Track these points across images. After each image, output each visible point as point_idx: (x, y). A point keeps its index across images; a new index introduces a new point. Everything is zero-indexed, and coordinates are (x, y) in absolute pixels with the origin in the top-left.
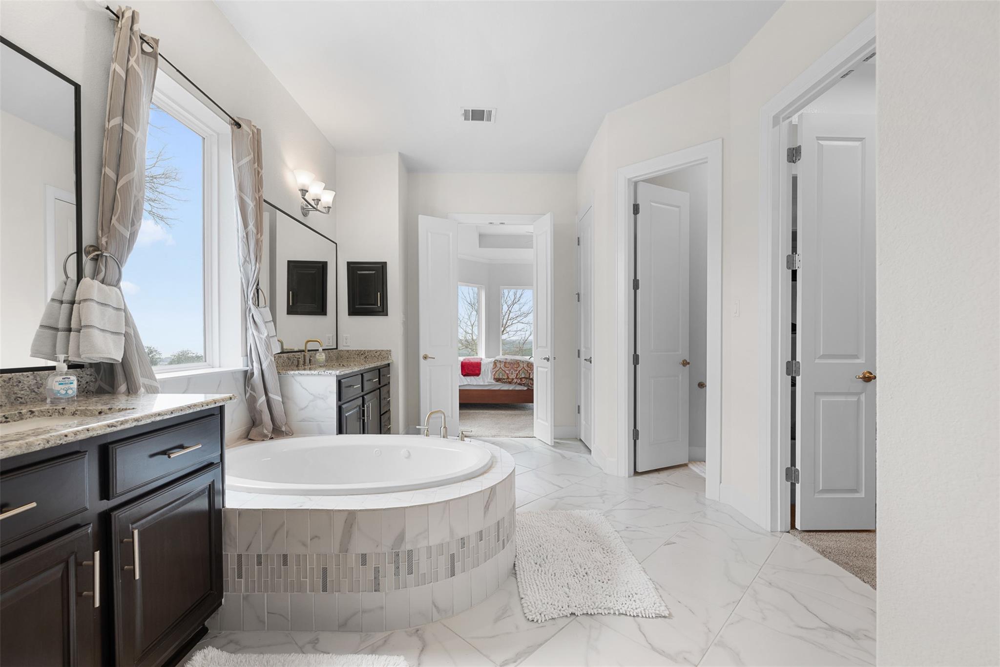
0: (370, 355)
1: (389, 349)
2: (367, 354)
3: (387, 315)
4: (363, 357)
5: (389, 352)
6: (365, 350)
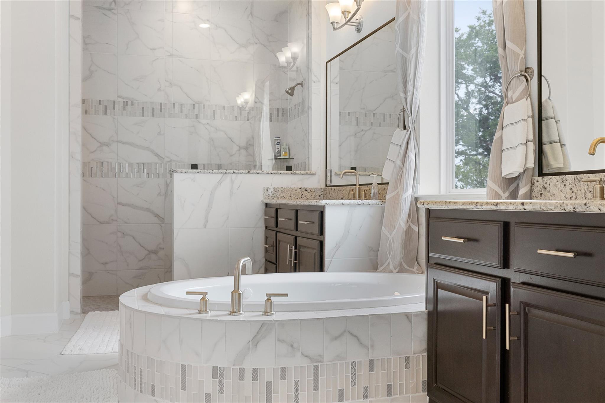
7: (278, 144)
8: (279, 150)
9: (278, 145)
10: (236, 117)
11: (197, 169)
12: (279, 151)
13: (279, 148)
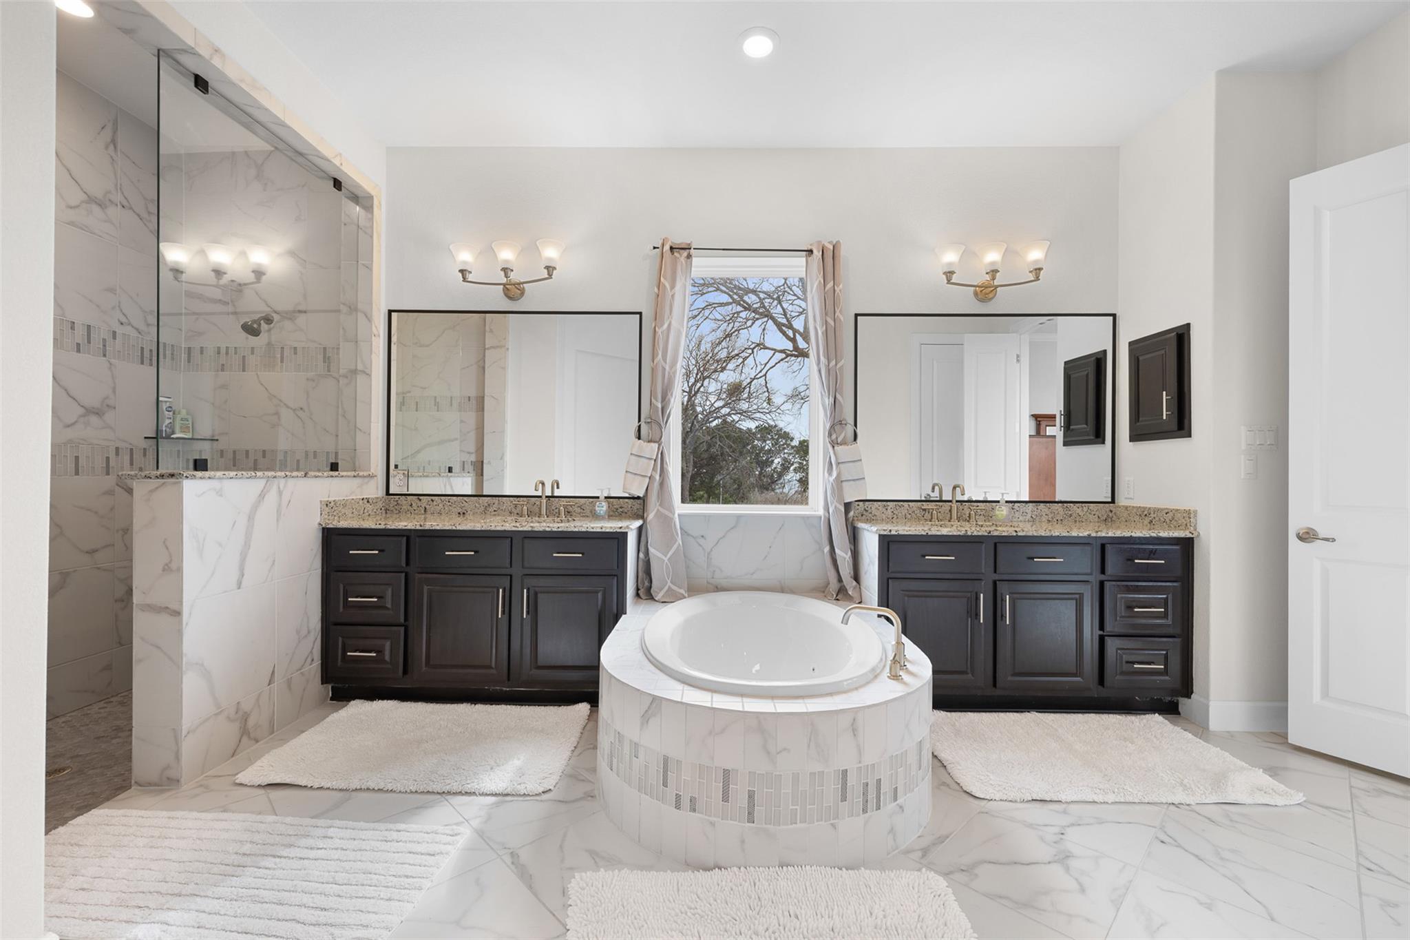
0: (1157, 519)
1: (1187, 509)
2: (1152, 515)
3: (1190, 436)
4: (1147, 521)
5: (1189, 514)
6: (1150, 508)
7: (170, 409)
8: (171, 421)
9: (168, 411)
10: (78, 345)
11: (207, 470)
12: (171, 423)
13: (170, 418)
